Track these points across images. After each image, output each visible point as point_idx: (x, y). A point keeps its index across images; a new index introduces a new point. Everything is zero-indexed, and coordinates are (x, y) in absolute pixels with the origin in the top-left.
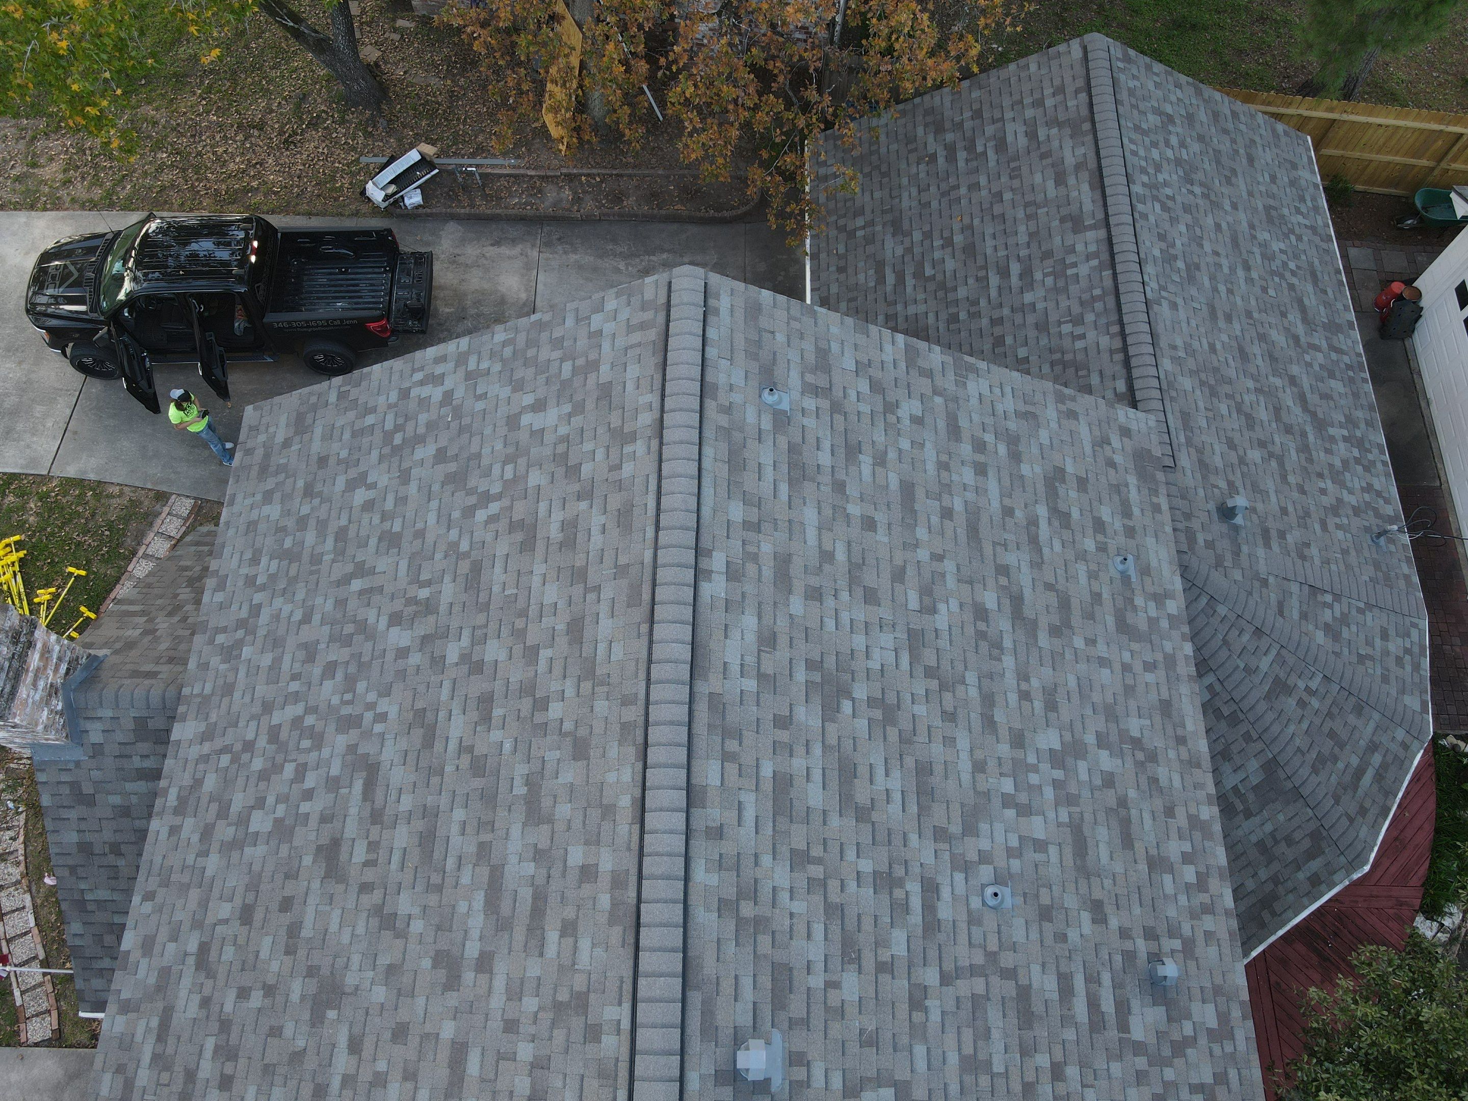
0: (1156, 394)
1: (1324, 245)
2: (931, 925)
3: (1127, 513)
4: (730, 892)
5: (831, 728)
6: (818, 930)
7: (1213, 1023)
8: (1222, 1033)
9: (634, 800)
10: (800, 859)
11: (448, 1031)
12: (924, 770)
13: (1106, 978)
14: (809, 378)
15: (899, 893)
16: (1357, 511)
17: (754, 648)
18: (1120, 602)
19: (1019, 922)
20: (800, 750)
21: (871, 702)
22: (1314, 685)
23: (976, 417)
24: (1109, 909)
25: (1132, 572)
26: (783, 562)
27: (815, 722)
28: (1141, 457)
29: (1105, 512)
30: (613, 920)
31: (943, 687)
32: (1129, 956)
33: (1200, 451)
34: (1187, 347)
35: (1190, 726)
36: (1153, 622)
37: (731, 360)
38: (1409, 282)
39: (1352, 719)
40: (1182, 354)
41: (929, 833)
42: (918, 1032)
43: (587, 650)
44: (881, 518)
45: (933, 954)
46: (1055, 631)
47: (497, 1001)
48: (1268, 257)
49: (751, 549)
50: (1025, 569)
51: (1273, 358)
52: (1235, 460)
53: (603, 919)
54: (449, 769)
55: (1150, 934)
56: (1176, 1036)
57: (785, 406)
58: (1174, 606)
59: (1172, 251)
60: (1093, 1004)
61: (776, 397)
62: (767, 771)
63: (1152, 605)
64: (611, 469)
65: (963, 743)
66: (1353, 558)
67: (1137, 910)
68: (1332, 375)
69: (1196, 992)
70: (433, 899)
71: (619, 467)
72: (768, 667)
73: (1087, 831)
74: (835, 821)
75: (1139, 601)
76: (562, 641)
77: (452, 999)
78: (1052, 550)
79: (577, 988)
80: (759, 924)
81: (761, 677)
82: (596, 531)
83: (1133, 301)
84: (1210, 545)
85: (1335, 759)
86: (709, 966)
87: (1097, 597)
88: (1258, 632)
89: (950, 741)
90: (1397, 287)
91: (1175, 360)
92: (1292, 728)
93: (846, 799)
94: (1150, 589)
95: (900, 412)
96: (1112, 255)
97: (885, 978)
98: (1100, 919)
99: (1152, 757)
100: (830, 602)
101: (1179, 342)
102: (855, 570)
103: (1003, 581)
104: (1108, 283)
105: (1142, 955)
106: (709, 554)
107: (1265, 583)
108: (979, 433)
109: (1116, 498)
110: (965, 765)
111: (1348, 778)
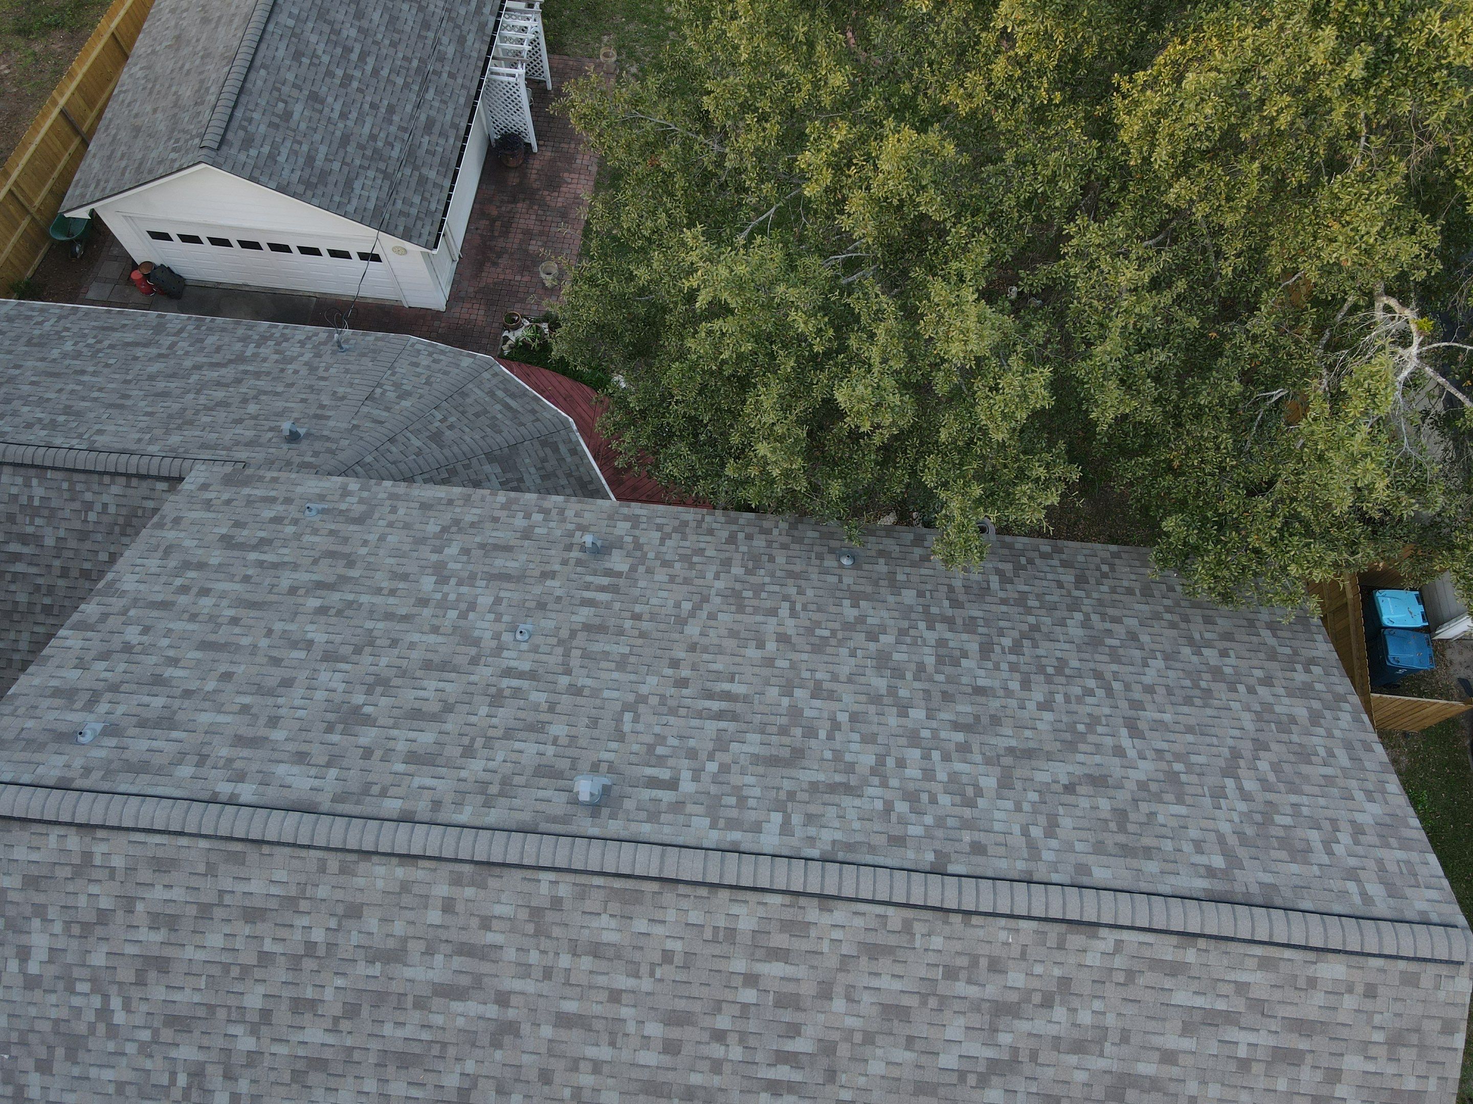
0: (178, 462)
1: (80, 314)
2: (532, 675)
3: (273, 500)
4: (480, 799)
5: (380, 722)
6: (518, 745)
7: (628, 525)
8: (635, 521)
9: (400, 865)
10: (468, 752)
11: (547, 1031)
12: (428, 665)
13: (589, 578)
14: (79, 705)
15: (507, 693)
16: (318, 355)
17: (304, 768)
18: (340, 519)
19: (543, 623)
20: (391, 744)
21: (369, 692)
22: (440, 417)
23: (157, 588)
24: (548, 568)
25: (320, 506)
26: (239, 741)
27: (373, 732)
28: (228, 481)
29: (268, 514)
30: (483, 886)
31: (371, 644)
32: (579, 562)
33: (237, 443)
34: (141, 431)
35: (443, 495)
36: (361, 501)
37: (38, 764)
38: (135, 266)
39: (469, 401)
40: (148, 436)
41: (472, 668)
42: (595, 693)
43: (273, 904)
44: (223, 668)
45: (550, 677)
46: (351, 564)
47: (529, 986)
48: (78, 355)
49: (221, 763)
50: (295, 575)
51: (174, 375)
52: (253, 422)
53: (482, 893)
54: (349, 1042)
55: (569, 548)
56: (631, 546)
57: (99, 727)
58: (353, 485)
59: (46, 421)
60: (602, 589)
61: (89, 732)
62: (400, 767)
63: (348, 499)
64: (112, 877)
65: (416, 637)
66: (354, 368)
67: (553, 552)
68: (202, 341)
69: (609, 530)
70: (452, 1051)
71: (113, 869)
72: (323, 760)
73: (496, 571)
74: (448, 727)
75: (343, 506)
76: (261, 928)
77: (525, 1029)
78: (287, 554)
79: (526, 917)
80: (506, 782)
81: (329, 765)
82: (167, 895)
83: (84, 460)
84: (316, 454)
85: (494, 417)
86: (526, 817)
87: (332, 533)
88: (391, 440)
89: (412, 646)
90: (136, 275)
91: (151, 442)
92: (466, 438)
93: (434, 718)
94: (337, 497)
95: (135, 642)
96: (33, 466)
97: (558, 708)
98: (552, 575)
99: (457, 522)
100: (283, 712)
101: (137, 436)
102: (261, 690)
103: (302, 592)
104: (59, 475)
105: (580, 555)
106: (216, 794)
107: (355, 427)
108: (172, 588)
109: (257, 505)
110: (432, 638)
111: (509, 414)
